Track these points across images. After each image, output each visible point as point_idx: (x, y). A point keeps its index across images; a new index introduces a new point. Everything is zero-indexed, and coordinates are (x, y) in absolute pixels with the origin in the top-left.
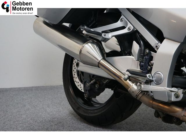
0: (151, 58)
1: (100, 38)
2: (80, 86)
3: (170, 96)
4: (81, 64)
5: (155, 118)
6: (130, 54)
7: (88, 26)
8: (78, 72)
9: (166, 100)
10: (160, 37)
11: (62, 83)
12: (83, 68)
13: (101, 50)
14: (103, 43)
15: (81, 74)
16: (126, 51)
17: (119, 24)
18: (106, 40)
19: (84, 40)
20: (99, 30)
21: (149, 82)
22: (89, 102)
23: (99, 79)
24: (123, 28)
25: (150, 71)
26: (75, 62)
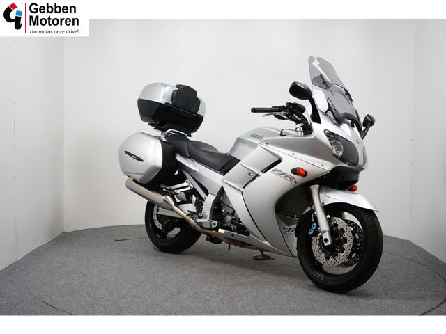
0: (202, 205)
1: (173, 193)
2: (159, 225)
3: (211, 225)
4: (160, 209)
5: (207, 242)
6: (191, 203)
7: (166, 185)
8: (157, 215)
9: (208, 227)
10: (207, 193)
11: (144, 223)
12: (162, 212)
13: (174, 200)
14: (175, 196)
15: (160, 217)
16: (189, 201)
17: (185, 184)
18: (176, 194)
19: (163, 194)
20: (173, 187)
21: (200, 218)
22: (164, 235)
23: (173, 218)
24: (188, 186)
25: (201, 212)
26: (156, 207)
